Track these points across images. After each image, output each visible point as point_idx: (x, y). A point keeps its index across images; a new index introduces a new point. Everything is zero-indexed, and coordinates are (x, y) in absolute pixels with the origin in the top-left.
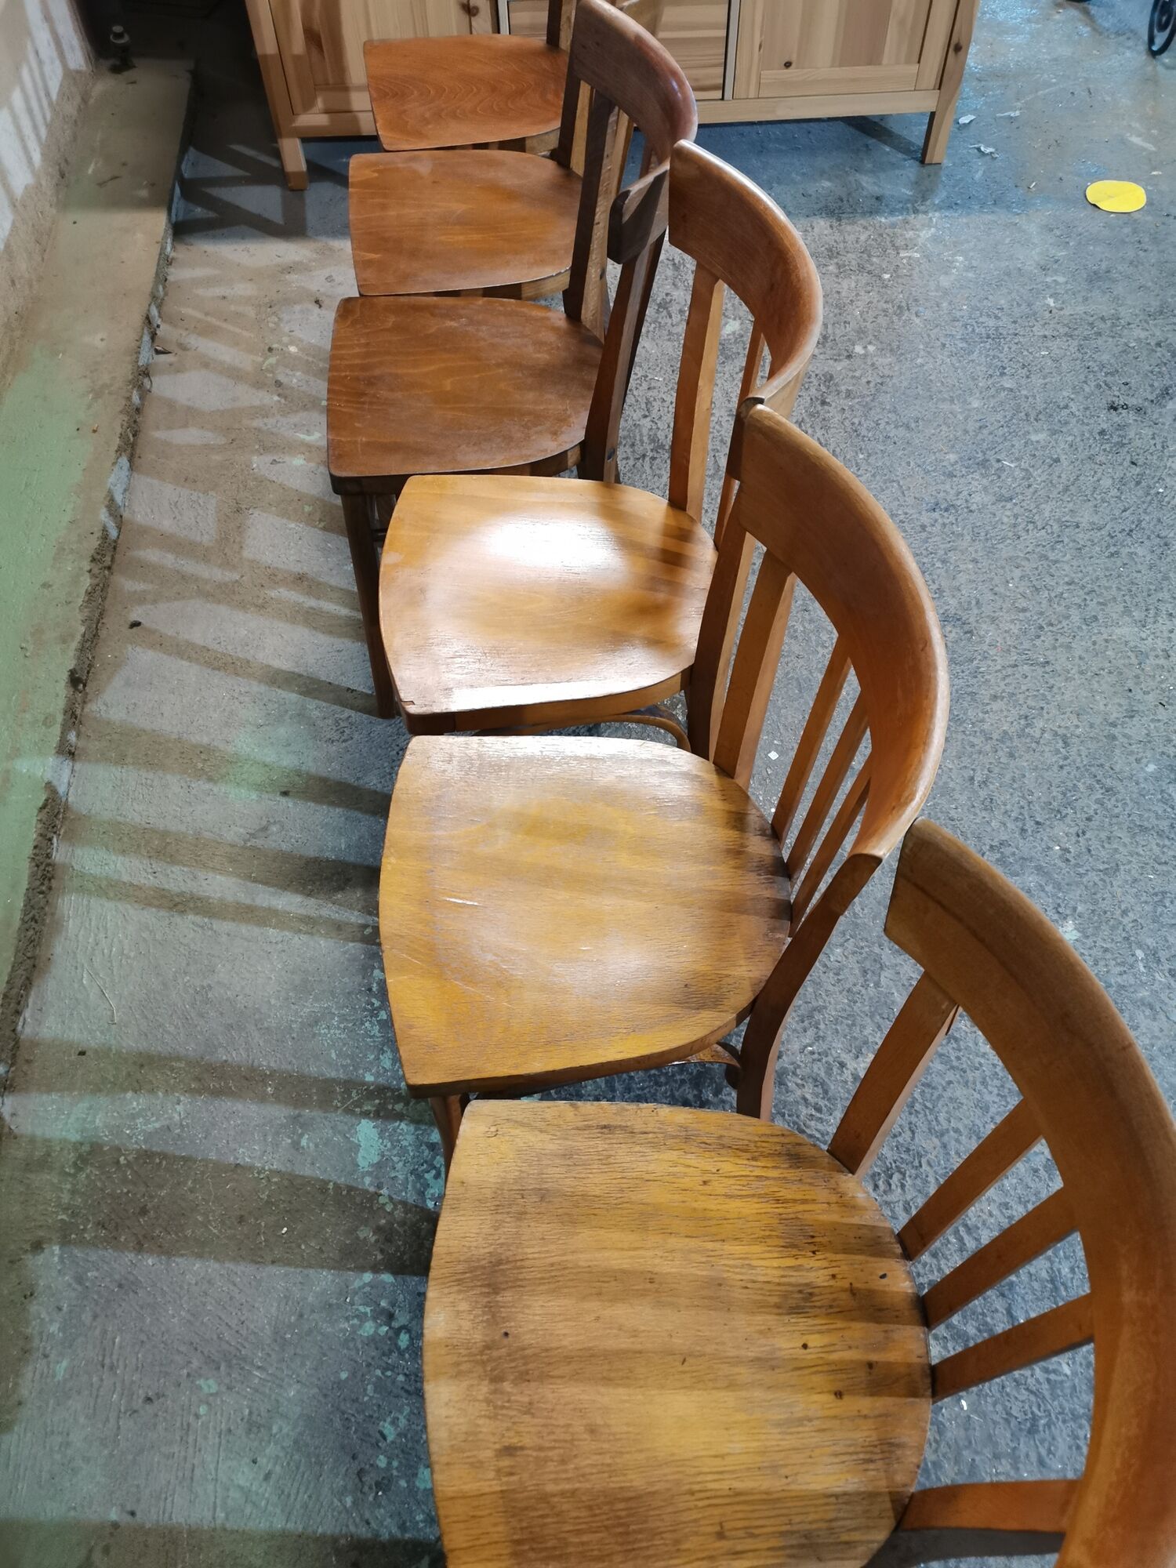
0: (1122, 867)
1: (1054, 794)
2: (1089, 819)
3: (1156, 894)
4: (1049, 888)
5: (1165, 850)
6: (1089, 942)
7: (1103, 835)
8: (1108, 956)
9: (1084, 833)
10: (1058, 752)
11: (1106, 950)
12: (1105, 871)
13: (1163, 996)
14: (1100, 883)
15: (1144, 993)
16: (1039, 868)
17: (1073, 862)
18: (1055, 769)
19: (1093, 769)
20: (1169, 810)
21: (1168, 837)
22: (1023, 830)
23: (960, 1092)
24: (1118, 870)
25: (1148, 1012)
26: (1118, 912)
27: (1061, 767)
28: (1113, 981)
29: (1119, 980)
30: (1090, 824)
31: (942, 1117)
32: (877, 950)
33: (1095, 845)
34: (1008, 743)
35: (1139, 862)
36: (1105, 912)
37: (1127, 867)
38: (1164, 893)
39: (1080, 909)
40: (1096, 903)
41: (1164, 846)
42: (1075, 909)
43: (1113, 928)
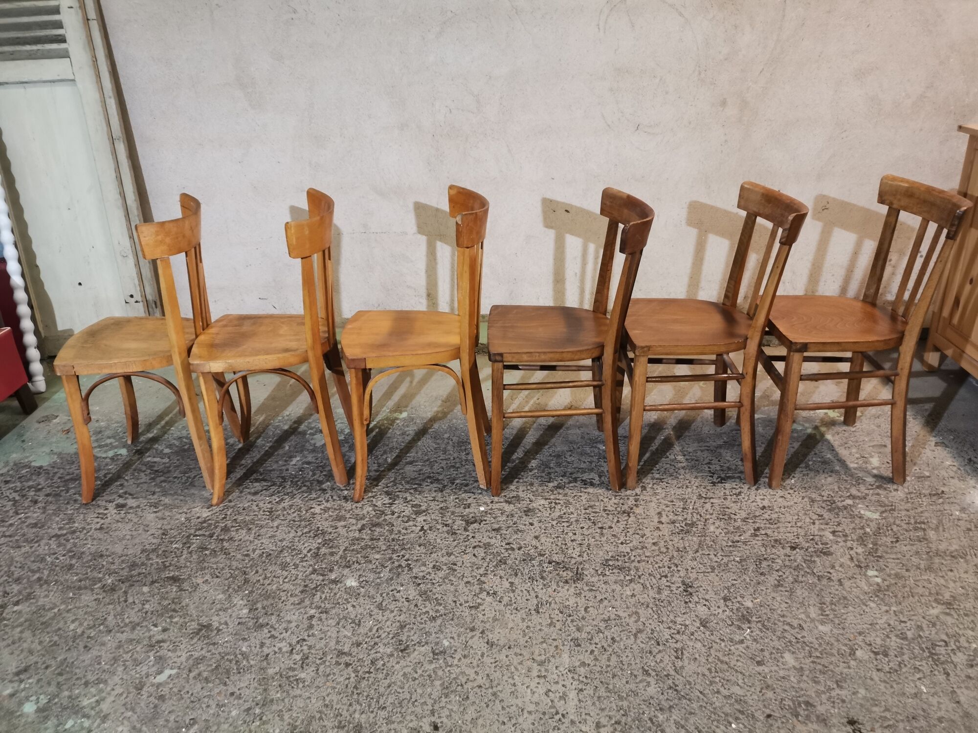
0: (381, 612)
1: (437, 595)
2: (416, 605)
3: (360, 621)
4: (378, 580)
5: (386, 634)
6: (343, 589)
7: (404, 610)
8: (332, 594)
9: (408, 601)
10: (467, 602)
11: (335, 594)
12: (381, 604)
13: (302, 610)
14: (374, 601)
15: (307, 602)
16: (392, 579)
17: (391, 593)
18: (455, 599)
19: (451, 615)
20: (413, 643)
21: (394, 637)
22: (416, 578)
23: (292, 535)
24: (380, 610)
25: (297, 602)
26: (355, 604)
27: (455, 602)
28: (318, 593)
29: (318, 596)
30: (413, 606)
31: (284, 528)
32: (367, 519)
33: (399, 604)
34: (476, 583)
35: (382, 620)
36: (357, 599)
37: (380, 614)
38: (359, 625)
39: (362, 590)
40: (364, 596)
41: (389, 633)
42: (363, 587)
43: (346, 600)
